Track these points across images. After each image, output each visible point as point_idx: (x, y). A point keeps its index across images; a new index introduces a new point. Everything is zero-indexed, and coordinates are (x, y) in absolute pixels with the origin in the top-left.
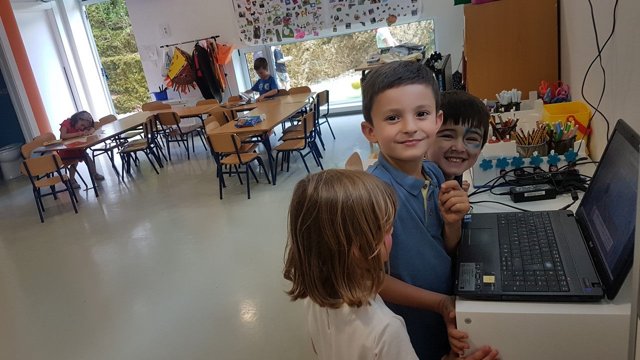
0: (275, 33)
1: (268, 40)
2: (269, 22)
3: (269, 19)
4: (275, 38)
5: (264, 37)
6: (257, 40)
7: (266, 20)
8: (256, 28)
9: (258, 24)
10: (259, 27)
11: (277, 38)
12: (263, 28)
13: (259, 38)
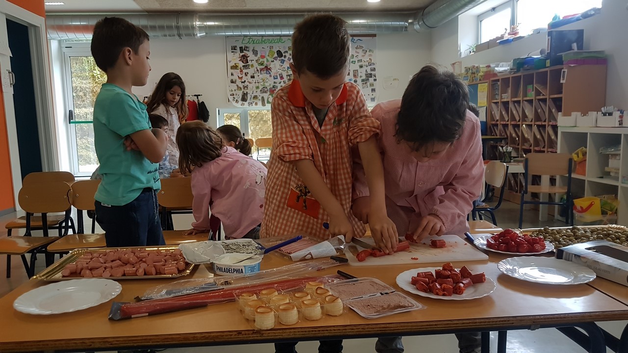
0: (260, 99)
1: (254, 104)
2: (257, 90)
3: (258, 88)
4: (260, 103)
5: (251, 101)
6: (244, 102)
7: (254, 88)
8: (244, 93)
9: (247, 91)
10: (247, 93)
11: (262, 103)
12: (251, 94)
13: (246, 101)
